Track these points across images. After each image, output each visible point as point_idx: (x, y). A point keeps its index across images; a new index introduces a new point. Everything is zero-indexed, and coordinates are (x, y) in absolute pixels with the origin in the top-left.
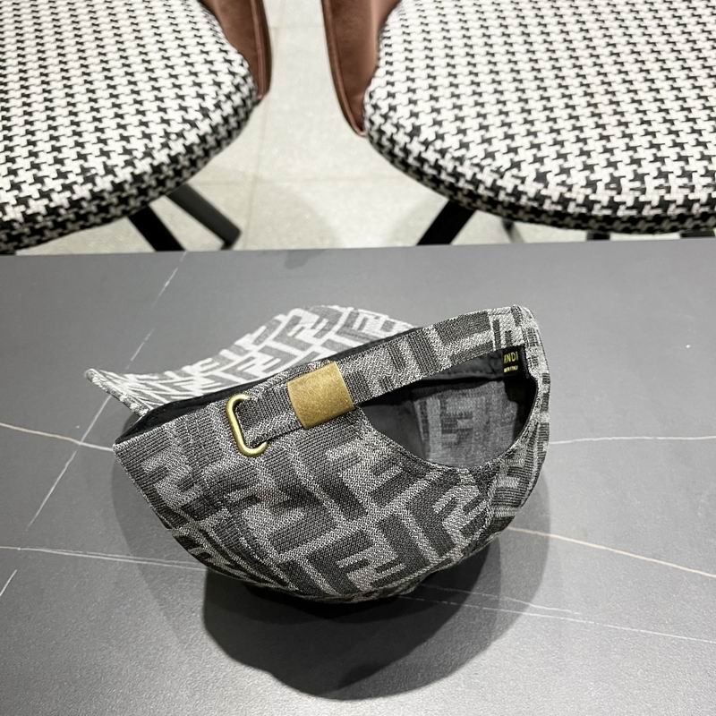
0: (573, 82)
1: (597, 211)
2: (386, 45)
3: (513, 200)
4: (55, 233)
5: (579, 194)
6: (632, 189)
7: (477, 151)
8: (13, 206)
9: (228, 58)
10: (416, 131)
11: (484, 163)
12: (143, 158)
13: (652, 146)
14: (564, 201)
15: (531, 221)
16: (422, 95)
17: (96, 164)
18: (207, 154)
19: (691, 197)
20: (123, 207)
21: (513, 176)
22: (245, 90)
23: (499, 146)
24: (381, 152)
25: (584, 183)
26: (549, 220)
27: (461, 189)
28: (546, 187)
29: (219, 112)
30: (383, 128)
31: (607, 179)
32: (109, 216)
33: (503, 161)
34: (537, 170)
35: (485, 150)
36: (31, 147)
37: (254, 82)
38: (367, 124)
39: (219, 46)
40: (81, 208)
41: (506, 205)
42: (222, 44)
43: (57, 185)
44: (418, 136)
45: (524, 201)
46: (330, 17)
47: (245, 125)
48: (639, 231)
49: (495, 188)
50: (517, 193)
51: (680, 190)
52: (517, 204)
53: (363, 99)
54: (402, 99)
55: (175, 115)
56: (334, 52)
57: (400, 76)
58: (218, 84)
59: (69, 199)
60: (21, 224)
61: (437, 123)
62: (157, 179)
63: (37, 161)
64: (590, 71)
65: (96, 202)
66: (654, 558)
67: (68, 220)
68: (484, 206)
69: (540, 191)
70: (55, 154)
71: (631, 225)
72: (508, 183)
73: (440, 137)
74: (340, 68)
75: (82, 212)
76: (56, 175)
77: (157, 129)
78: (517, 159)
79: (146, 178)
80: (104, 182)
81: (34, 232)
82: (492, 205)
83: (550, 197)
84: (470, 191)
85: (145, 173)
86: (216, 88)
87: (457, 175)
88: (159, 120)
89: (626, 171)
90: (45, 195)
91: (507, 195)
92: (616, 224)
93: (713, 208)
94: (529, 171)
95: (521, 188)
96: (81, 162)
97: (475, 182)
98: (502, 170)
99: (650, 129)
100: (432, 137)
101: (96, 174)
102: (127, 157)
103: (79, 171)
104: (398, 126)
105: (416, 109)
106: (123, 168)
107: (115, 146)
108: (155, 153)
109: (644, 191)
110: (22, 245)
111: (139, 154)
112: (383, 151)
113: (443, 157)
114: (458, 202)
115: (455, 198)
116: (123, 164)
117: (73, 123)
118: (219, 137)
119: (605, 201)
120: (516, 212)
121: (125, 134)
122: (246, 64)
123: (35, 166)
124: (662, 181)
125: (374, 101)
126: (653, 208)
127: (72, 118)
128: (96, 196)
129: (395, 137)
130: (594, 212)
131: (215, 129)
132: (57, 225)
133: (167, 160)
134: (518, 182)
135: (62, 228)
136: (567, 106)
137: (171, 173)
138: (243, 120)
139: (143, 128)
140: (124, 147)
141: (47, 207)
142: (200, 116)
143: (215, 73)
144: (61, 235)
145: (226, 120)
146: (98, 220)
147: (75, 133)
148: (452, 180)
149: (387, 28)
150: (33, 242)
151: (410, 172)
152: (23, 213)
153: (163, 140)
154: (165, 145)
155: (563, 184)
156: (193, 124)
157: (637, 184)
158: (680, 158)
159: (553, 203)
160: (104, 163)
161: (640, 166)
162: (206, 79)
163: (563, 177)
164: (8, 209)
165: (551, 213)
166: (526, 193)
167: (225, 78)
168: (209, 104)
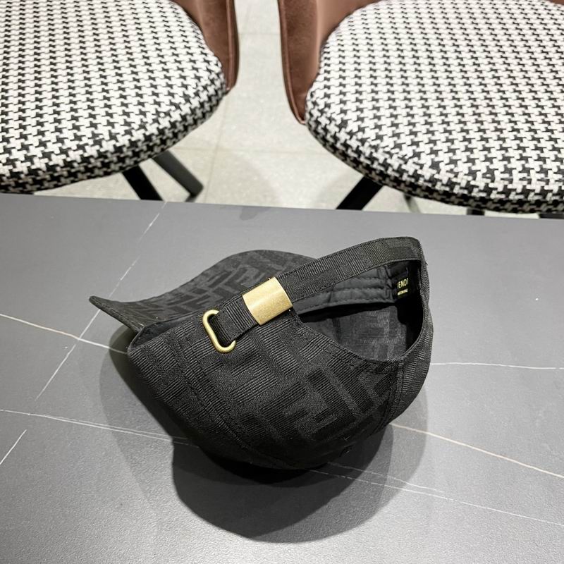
0: (463, 96)
1: (475, 193)
2: (326, 58)
3: (413, 180)
5: (463, 180)
6: (502, 179)
7: (389, 142)
8: (40, 158)
9: (207, 59)
10: (344, 124)
11: (393, 151)
12: (138, 129)
13: (519, 148)
14: (451, 184)
15: (426, 197)
16: (351, 97)
17: (103, 131)
18: (186, 129)
19: (546, 188)
20: (120, 164)
21: (414, 163)
22: (218, 83)
23: (406, 139)
24: (316, 137)
25: (467, 172)
26: (439, 197)
27: (375, 170)
28: (438, 173)
29: (197, 98)
30: (319, 120)
31: (484, 170)
32: (109, 170)
33: (408, 151)
34: (432, 160)
35: (395, 142)
36: (56, 116)
37: (224, 77)
38: (308, 116)
39: (201, 49)
40: (90, 163)
41: (407, 184)
42: (203, 48)
43: (74, 145)
44: (345, 128)
45: (421, 182)
46: (286, 35)
47: (216, 109)
48: (506, 210)
49: (400, 171)
50: (416, 176)
51: (538, 182)
52: (416, 183)
53: (306, 96)
54: (335, 99)
55: (165, 99)
56: (287, 60)
57: (334, 82)
58: (198, 78)
59: (82, 156)
60: (44, 172)
61: (360, 119)
62: (148, 146)
63: (60, 126)
64: (477, 89)
65: (101, 160)
66: (501, 455)
67: (79, 171)
68: (391, 184)
69: (434, 175)
70: (74, 122)
71: (500, 206)
72: (410, 168)
73: (362, 130)
74: (291, 73)
75: (90, 166)
76: (73, 138)
77: (150, 109)
78: (418, 150)
79: (140, 144)
80: (108, 145)
81: (53, 178)
82: (397, 183)
83: (441, 181)
84: (381, 171)
85: (139, 140)
86: (196, 81)
87: (372, 159)
88: (152, 102)
89: (498, 165)
90: (64, 152)
91: (409, 176)
92: (489, 204)
93: (562, 197)
94: (426, 160)
95: (419, 172)
96: (93, 129)
97: (386, 165)
98: (406, 157)
99: (519, 135)
100: (355, 129)
101: (103, 139)
102: (127, 128)
103: (90, 135)
104: (330, 119)
105: (345, 108)
106: (123, 135)
107: (119, 119)
108: (148, 126)
109: (511, 181)
110: (43, 187)
111: (135, 126)
112: (318, 136)
113: (363, 145)
114: (372, 178)
115: (370, 175)
116: (123, 133)
117: (88, 100)
118: (196, 117)
119: (482, 186)
120: (415, 190)
121: (127, 110)
122: (220, 65)
123: (59, 130)
124: (525, 175)
125: (314, 99)
126: (517, 194)
127: (88, 96)
128: (102, 155)
129: (328, 127)
130: (473, 194)
131: (193, 111)
132: (70, 174)
133: (156, 132)
134: (418, 167)
135: (74, 177)
136: (458, 114)
137: (158, 142)
138: (214, 105)
139: (140, 107)
140: (125, 120)
141: (64, 160)
142: (183, 101)
143: (197, 69)
144: (73, 182)
145: (202, 105)
146: (101, 173)
147: (89, 107)
148: (369, 162)
149: (327, 46)
150: (52, 186)
151: (338, 154)
152: (47, 164)
153: (154, 117)
154: (156, 121)
155: (451, 171)
156: (178, 107)
157: (507, 176)
158: (540, 159)
159: (443, 185)
160: (110, 131)
161: (509, 162)
162: (189, 73)
163: (452, 166)
164: (36, 160)
165: (441, 193)
166: (423, 176)
167: (203, 74)
168: (191, 92)
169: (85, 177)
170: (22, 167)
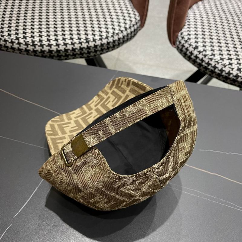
2: (188, 19)
3: (227, 75)
4: (72, 57)
7: (217, 57)
8: (62, 45)
9: (135, 13)
10: (197, 47)
11: (219, 61)
12: (105, 39)
15: (231, 84)
16: (200, 36)
17: (90, 37)
18: (124, 42)
20: (95, 54)
21: (229, 67)
22: (138, 25)
23: (226, 57)
24: (181, 53)
26: (238, 84)
27: (209, 69)
28: (240, 73)
29: (130, 29)
30: (184, 45)
33: (226, 62)
34: (238, 67)
35: (220, 57)
36: (70, 28)
37: (141, 23)
38: (178, 43)
41: (224, 77)
42: (133, 9)
43: (77, 41)
44: (197, 49)
45: (231, 76)
47: (135, 36)
49: (222, 71)
50: (229, 73)
52: (228, 77)
53: (178, 34)
54: (193, 36)
55: (117, 28)
57: (192, 29)
58: (131, 21)
59: (80, 47)
60: (63, 52)
61: (204, 46)
62: (107, 47)
63: (72, 33)
65: (88, 50)
67: (77, 54)
70: (78, 32)
73: (205, 51)
75: (82, 52)
76: (77, 38)
77: (111, 31)
78: (231, 62)
80: (92, 44)
81: (66, 55)
82: (219, 76)
83: (241, 77)
84: (212, 70)
85: (105, 44)
87: (208, 64)
88: (112, 28)
90: (73, 44)
91: (226, 73)
94: (235, 67)
95: (231, 72)
96: (86, 36)
97: (215, 67)
98: (225, 65)
100: (202, 50)
101: (90, 41)
102: (100, 37)
103: (85, 38)
104: (190, 45)
105: (197, 41)
106: (98, 40)
107: (97, 33)
108: (109, 38)
111: (104, 37)
113: (205, 57)
117: (84, 23)
118: (128, 38)
120: (227, 80)
121: (101, 30)
122: (140, 17)
125: (182, 36)
128: (88, 48)
129: (188, 48)
131: (128, 35)
133: (112, 41)
134: (230, 70)
135: (74, 56)
137: (112, 46)
138: (135, 34)
139: (106, 29)
140: (100, 34)
141: (72, 48)
142: (124, 29)
143: (131, 17)
144: (73, 58)
145: (131, 33)
147: (85, 27)
148: (206, 65)
150: (64, 59)
151: (191, 60)
152: (65, 48)
153: (112, 34)
156: (122, 31)
160: (93, 38)
162: (127, 18)
164: (60, 46)
165: (240, 82)
166: (233, 74)
167: (133, 19)
168: (128, 26)
169: (79, 57)
170: (54, 48)
